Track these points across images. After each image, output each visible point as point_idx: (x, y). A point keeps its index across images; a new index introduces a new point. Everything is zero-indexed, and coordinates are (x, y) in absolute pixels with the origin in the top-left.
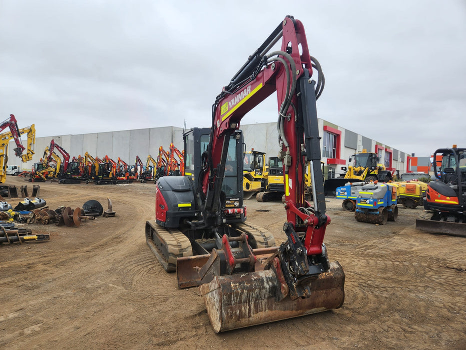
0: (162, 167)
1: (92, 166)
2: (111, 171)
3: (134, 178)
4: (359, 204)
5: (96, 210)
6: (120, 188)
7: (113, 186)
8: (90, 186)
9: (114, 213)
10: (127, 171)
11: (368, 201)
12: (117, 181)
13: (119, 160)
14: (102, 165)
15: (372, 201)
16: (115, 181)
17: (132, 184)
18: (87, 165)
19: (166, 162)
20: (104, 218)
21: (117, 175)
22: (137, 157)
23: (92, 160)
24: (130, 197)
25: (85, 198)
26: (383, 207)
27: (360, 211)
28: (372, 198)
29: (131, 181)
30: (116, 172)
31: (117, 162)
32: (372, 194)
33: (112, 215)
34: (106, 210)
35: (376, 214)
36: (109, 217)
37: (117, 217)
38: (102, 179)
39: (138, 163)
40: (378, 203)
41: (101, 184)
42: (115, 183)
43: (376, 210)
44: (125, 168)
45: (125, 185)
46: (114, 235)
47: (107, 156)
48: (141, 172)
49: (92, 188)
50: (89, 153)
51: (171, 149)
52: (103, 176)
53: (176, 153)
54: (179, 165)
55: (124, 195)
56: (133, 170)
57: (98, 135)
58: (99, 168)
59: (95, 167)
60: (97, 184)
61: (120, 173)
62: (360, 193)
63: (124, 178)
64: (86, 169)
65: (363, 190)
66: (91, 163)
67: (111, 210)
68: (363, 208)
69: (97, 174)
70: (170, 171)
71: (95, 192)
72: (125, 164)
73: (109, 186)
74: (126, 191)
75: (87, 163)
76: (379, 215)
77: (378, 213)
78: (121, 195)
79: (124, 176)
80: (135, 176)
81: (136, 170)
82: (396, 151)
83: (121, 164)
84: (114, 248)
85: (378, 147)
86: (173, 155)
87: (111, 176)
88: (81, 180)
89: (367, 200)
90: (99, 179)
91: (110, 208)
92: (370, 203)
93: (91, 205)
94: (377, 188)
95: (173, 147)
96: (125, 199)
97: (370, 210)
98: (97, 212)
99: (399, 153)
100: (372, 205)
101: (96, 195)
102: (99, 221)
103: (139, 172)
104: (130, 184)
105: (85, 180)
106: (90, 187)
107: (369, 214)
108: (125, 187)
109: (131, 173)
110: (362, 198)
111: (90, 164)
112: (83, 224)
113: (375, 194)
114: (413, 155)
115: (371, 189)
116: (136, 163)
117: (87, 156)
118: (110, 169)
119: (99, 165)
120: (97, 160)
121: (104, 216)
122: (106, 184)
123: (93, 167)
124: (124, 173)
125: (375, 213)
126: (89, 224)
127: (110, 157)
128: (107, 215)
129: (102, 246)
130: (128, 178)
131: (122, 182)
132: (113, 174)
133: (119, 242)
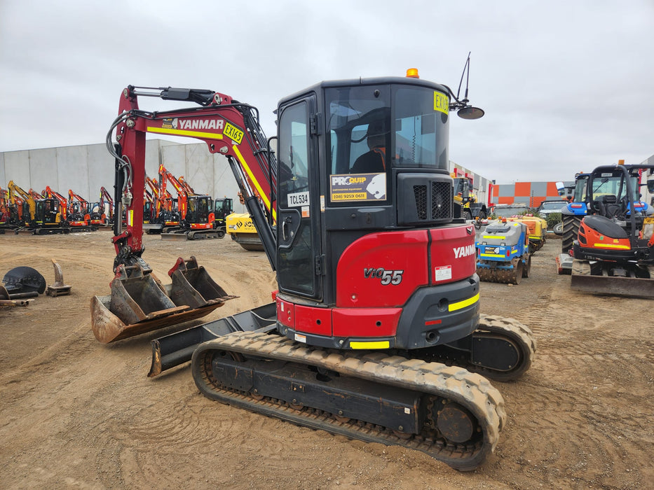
0: (146, 203)
1: (23, 204)
2: (58, 212)
3: (101, 222)
4: (482, 255)
5: (32, 285)
6: (76, 240)
7: (64, 236)
8: (22, 237)
9: (68, 289)
10: (86, 212)
11: (497, 250)
12: (70, 228)
13: (71, 195)
14: (41, 202)
15: (504, 249)
16: (66, 227)
17: (98, 233)
18: (13, 202)
19: (153, 196)
20: (50, 299)
21: (70, 218)
22: (103, 188)
23: (22, 195)
24: (97, 255)
25: (13, 259)
26: (517, 257)
27: (484, 264)
28: (503, 245)
29: (95, 227)
30: (67, 214)
31: (67, 197)
32: (504, 238)
33: (65, 292)
34: (51, 283)
35: (508, 270)
36: (58, 296)
37: (75, 294)
38: (44, 226)
39: (105, 199)
40: (513, 252)
41: (41, 233)
42: (67, 232)
43: (509, 263)
44: (82, 206)
45: (85, 234)
46: (70, 336)
47: (48, 188)
48: (110, 212)
49: (25, 242)
50: (16, 183)
51: (161, 176)
52: (45, 221)
53: (170, 181)
54: (176, 200)
55: (85, 251)
56: (96, 210)
57: (30, 154)
58: (37, 208)
59: (28, 205)
60: (35, 234)
61: (75, 215)
62: (484, 237)
63: (83, 223)
64: (12, 209)
65: (490, 233)
66: (20, 200)
67: (62, 284)
68: (487, 261)
69: (33, 218)
70: (161, 210)
71: (32, 248)
72: (83, 201)
73: (57, 236)
74: (86, 244)
75: (13, 200)
76: (513, 270)
77: (512, 267)
78: (80, 251)
79: (83, 220)
80: (100, 218)
81: (102, 210)
82: (477, 177)
83: (75, 200)
84: (72, 368)
85: (458, 171)
86: (165, 185)
87: (58, 220)
88: (6, 228)
89: (495, 248)
90: (38, 226)
91: (59, 279)
92: (501, 252)
93: (20, 277)
94: (509, 229)
95: (164, 170)
96: (87, 258)
97: (500, 263)
98: (34, 289)
99: (481, 179)
100: (503, 256)
101: (32, 254)
102: (38, 305)
103: (107, 212)
104: (94, 233)
105: (13, 228)
106: (22, 239)
107: (498, 269)
108: (85, 237)
109: (94, 216)
110: (487, 246)
111: (19, 202)
112: (6, 314)
113: (508, 238)
114: (494, 181)
115: (501, 231)
116: (102, 199)
117: (13, 187)
118: (55, 209)
119: (36, 202)
120: (32, 194)
121: (48, 294)
122: (50, 234)
123: (25, 207)
124: (81, 215)
125: (507, 267)
126: (17, 313)
127: (53, 189)
128: (53, 293)
129: (46, 365)
130: (89, 223)
131: (79, 229)
132: (62, 217)
133: (83, 352)
